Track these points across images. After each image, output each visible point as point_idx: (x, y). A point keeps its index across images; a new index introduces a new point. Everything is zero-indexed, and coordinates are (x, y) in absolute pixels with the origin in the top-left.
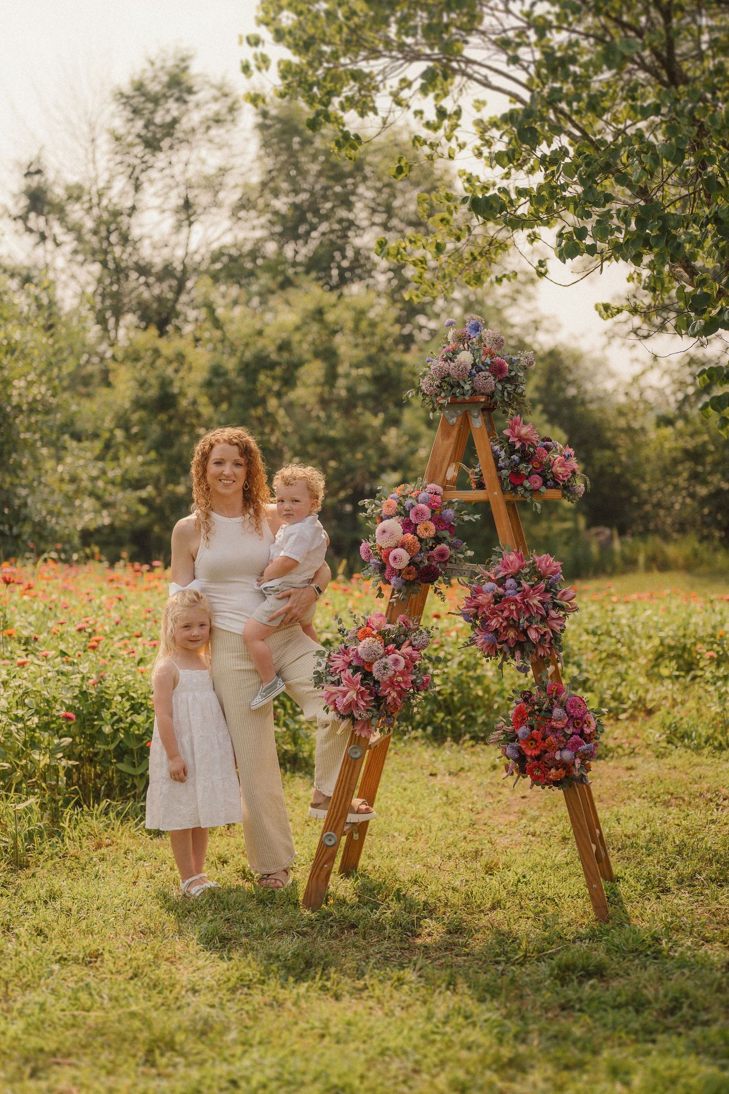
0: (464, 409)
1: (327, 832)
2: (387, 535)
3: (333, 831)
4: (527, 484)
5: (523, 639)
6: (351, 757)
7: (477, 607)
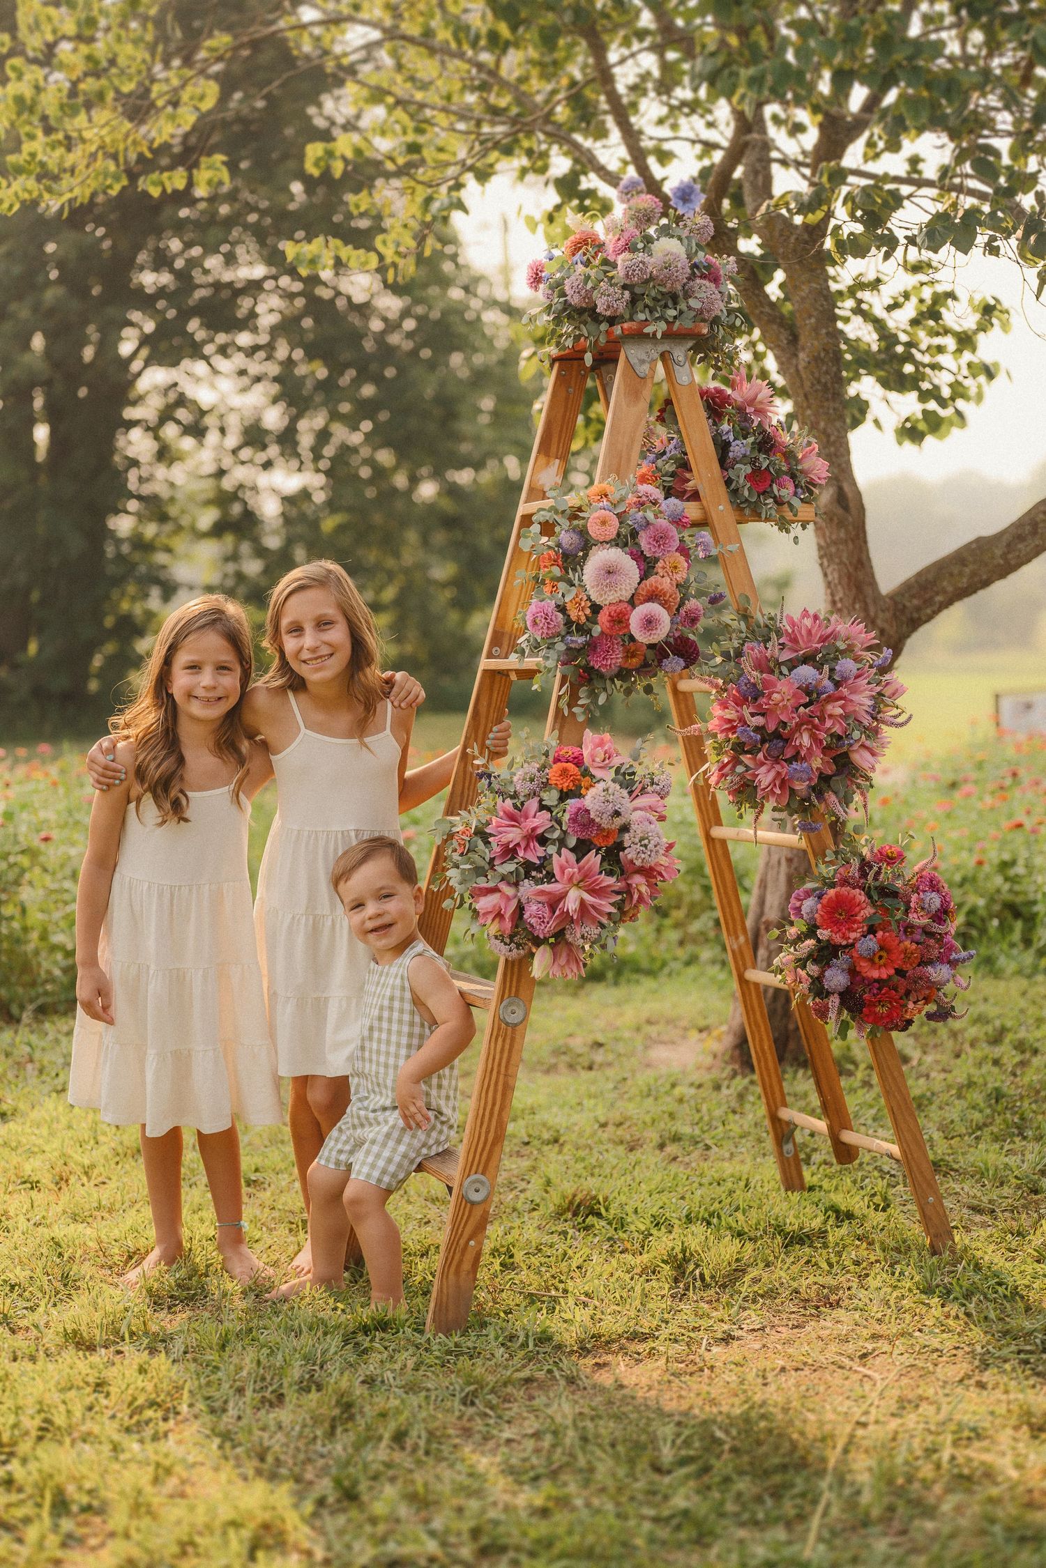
0: (661, 348)
1: (473, 1177)
2: (613, 578)
3: (483, 1173)
4: (775, 489)
5: (832, 771)
6: (507, 1024)
7: (763, 715)
